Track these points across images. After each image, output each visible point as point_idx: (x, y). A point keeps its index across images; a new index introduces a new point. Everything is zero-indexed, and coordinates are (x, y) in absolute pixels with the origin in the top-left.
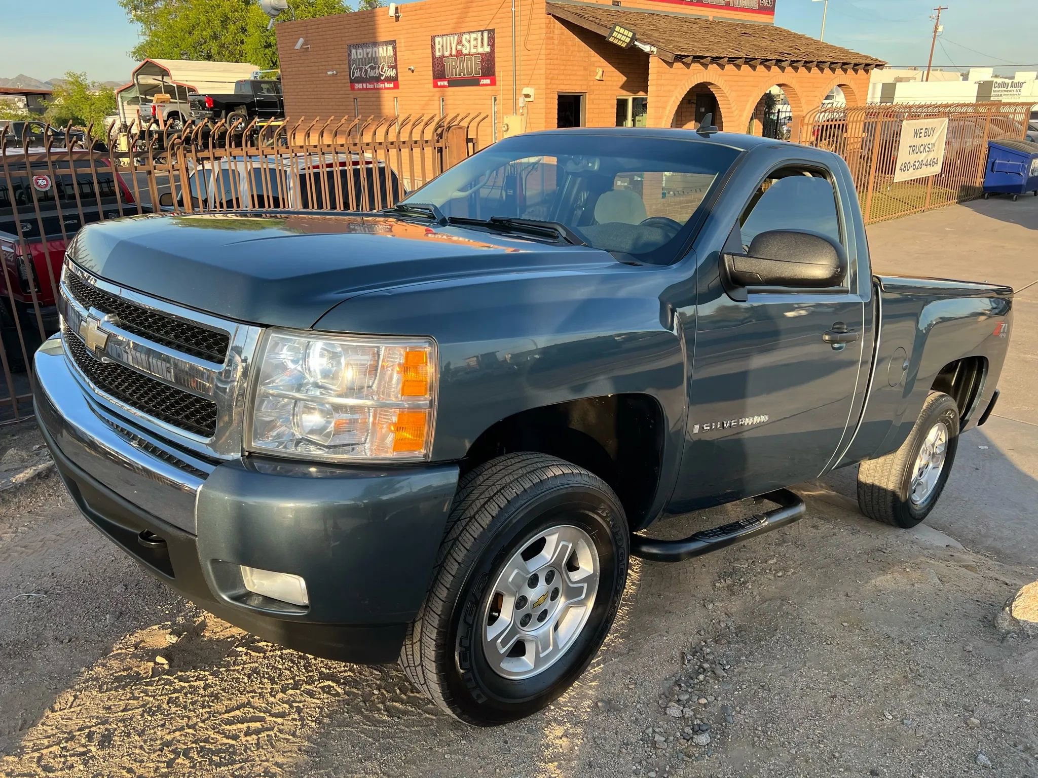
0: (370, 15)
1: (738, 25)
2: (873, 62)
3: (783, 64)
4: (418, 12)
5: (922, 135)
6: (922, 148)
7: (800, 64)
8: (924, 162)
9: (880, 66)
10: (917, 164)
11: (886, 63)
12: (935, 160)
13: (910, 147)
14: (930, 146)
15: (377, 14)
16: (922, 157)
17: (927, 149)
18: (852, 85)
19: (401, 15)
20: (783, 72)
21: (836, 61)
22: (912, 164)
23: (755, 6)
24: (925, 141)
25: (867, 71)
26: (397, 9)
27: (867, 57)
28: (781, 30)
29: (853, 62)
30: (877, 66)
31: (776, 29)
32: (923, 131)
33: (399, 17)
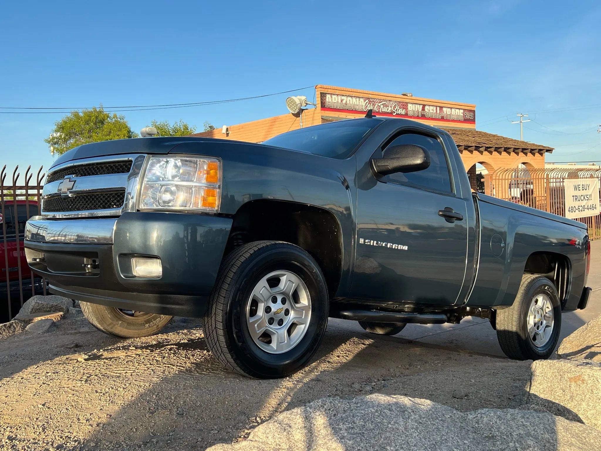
0: (209, 134)
1: (451, 130)
2: (544, 148)
3: (481, 149)
4: (241, 130)
5: (581, 189)
6: (582, 198)
7: (492, 149)
8: (586, 207)
9: (549, 150)
10: (581, 208)
11: (553, 149)
12: (594, 206)
13: (573, 196)
14: (588, 196)
15: (215, 133)
16: (584, 203)
17: (586, 198)
18: (531, 162)
19: (230, 132)
20: (482, 155)
21: (517, 147)
22: (577, 208)
23: (462, 119)
24: (584, 193)
25: (541, 154)
26: (227, 129)
27: (540, 146)
28: (480, 133)
29: (530, 148)
30: (547, 151)
31: (477, 132)
32: (581, 186)
33: (228, 133)
